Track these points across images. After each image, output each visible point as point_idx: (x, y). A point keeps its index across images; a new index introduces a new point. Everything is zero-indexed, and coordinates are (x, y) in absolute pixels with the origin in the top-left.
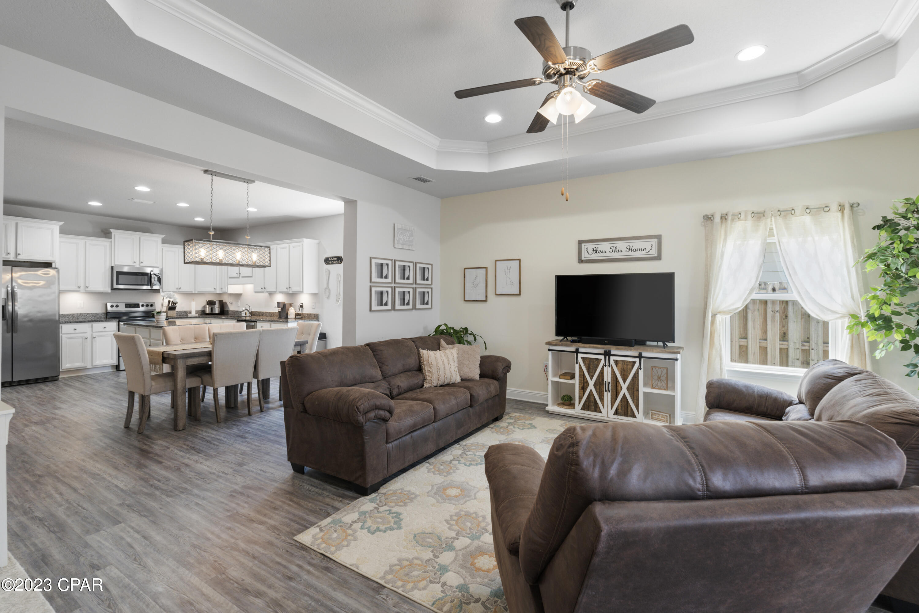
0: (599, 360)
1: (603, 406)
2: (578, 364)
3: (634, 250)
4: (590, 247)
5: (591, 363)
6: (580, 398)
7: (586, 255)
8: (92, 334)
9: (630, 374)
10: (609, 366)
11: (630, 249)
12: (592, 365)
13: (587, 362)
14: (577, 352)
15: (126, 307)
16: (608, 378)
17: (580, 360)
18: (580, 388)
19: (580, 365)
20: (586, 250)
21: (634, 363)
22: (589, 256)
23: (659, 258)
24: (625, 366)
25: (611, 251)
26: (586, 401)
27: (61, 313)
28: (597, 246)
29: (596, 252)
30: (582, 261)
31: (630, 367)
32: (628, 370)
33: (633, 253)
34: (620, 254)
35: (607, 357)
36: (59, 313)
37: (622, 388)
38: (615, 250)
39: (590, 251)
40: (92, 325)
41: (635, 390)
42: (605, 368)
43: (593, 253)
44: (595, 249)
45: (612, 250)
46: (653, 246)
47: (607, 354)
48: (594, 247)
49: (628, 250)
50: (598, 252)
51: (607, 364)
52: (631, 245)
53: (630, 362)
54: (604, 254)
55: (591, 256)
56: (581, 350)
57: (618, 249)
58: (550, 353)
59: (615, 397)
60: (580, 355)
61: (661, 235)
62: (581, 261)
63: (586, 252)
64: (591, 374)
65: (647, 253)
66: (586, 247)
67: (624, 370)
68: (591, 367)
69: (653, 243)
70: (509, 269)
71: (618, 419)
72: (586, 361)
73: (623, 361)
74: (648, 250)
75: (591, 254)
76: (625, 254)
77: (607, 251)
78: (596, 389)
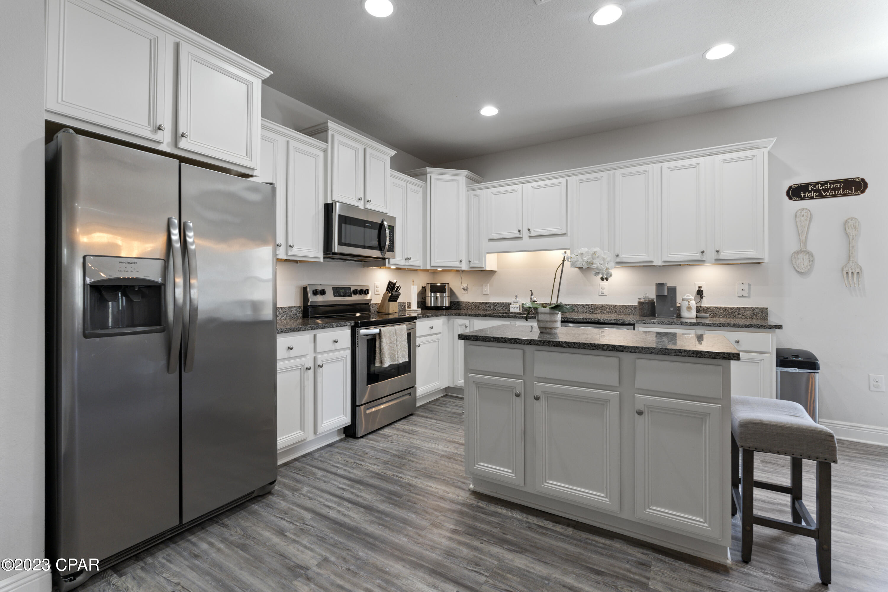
8: (315, 358)
15: (335, 296)
27: (278, 305)
36: (275, 304)
40: (315, 336)
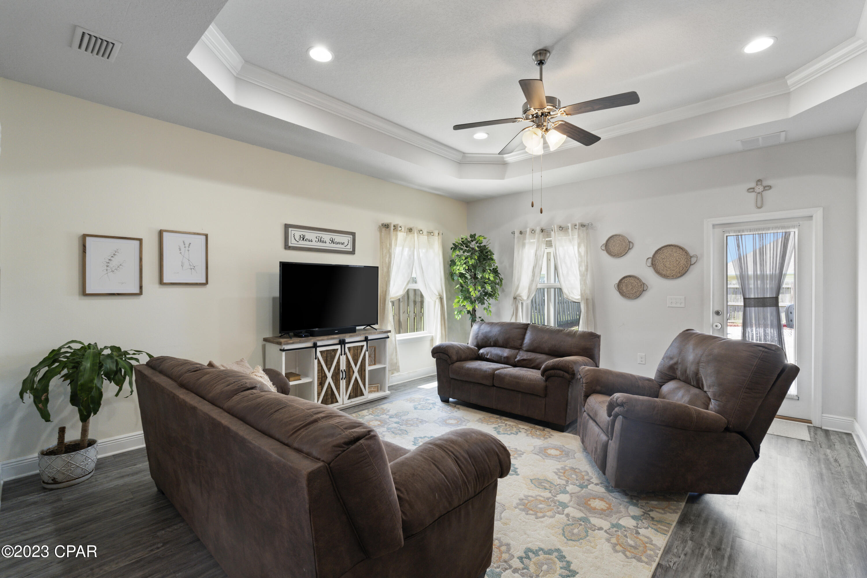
0: (335, 351)
1: (339, 395)
2: (317, 359)
3: (336, 243)
4: (298, 233)
5: (329, 355)
6: (319, 394)
7: (293, 241)
9: (359, 357)
10: (344, 354)
11: (332, 241)
12: (329, 356)
13: (325, 355)
14: (315, 346)
16: (343, 366)
17: (319, 354)
18: (319, 384)
19: (319, 360)
20: (292, 236)
21: (362, 346)
22: (296, 242)
23: (353, 252)
24: (356, 351)
25: (317, 241)
26: (324, 396)
28: (304, 233)
29: (303, 239)
30: (290, 247)
31: (359, 351)
32: (358, 354)
33: (335, 245)
34: (324, 244)
35: (343, 346)
37: (354, 372)
38: (321, 241)
39: (297, 238)
41: (363, 370)
42: (341, 357)
43: (300, 240)
44: (302, 236)
45: (318, 239)
46: (350, 242)
47: (342, 343)
48: (301, 233)
49: (331, 242)
50: (305, 240)
51: (343, 353)
52: (334, 237)
53: (359, 346)
54: (310, 243)
55: (298, 243)
56: (319, 344)
57: (322, 239)
58: (284, 353)
59: (348, 383)
60: (319, 349)
61: (355, 233)
62: (287, 247)
63: (293, 238)
64: (329, 367)
65: (345, 247)
66: (293, 232)
67: (355, 355)
68: (329, 359)
69: (350, 239)
70: (187, 245)
71: (351, 402)
72: (323, 354)
73: (354, 347)
74: (346, 244)
75: (298, 241)
76: (329, 246)
77: (314, 240)
78: (333, 380)
